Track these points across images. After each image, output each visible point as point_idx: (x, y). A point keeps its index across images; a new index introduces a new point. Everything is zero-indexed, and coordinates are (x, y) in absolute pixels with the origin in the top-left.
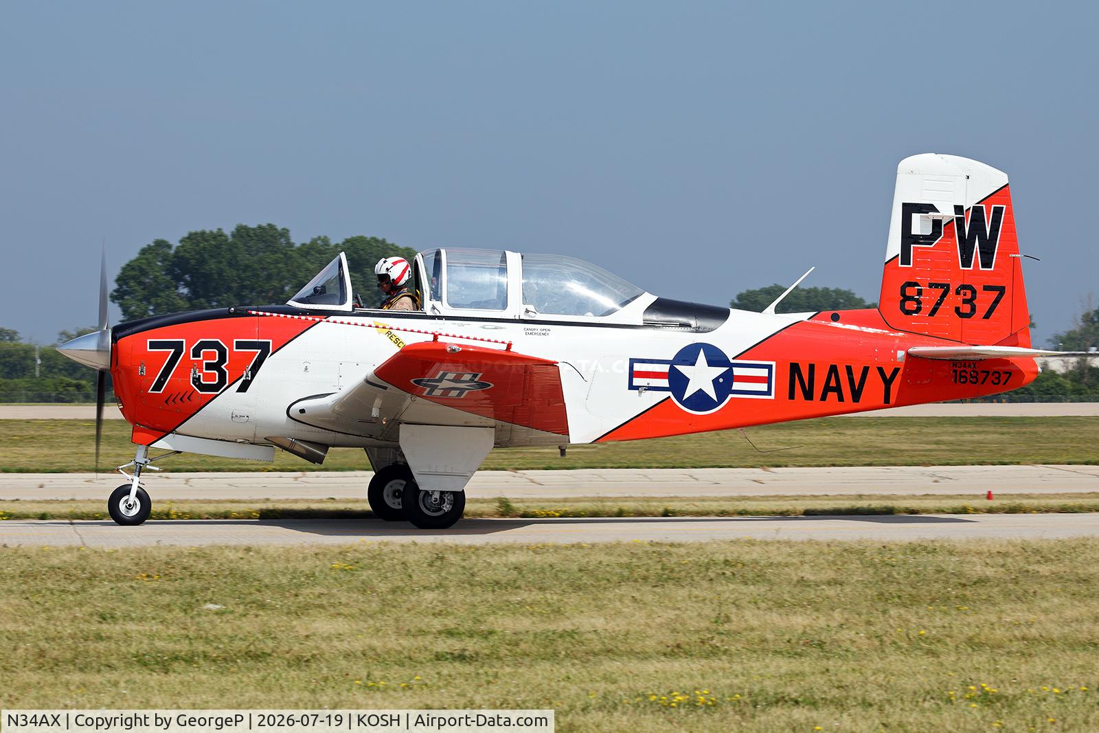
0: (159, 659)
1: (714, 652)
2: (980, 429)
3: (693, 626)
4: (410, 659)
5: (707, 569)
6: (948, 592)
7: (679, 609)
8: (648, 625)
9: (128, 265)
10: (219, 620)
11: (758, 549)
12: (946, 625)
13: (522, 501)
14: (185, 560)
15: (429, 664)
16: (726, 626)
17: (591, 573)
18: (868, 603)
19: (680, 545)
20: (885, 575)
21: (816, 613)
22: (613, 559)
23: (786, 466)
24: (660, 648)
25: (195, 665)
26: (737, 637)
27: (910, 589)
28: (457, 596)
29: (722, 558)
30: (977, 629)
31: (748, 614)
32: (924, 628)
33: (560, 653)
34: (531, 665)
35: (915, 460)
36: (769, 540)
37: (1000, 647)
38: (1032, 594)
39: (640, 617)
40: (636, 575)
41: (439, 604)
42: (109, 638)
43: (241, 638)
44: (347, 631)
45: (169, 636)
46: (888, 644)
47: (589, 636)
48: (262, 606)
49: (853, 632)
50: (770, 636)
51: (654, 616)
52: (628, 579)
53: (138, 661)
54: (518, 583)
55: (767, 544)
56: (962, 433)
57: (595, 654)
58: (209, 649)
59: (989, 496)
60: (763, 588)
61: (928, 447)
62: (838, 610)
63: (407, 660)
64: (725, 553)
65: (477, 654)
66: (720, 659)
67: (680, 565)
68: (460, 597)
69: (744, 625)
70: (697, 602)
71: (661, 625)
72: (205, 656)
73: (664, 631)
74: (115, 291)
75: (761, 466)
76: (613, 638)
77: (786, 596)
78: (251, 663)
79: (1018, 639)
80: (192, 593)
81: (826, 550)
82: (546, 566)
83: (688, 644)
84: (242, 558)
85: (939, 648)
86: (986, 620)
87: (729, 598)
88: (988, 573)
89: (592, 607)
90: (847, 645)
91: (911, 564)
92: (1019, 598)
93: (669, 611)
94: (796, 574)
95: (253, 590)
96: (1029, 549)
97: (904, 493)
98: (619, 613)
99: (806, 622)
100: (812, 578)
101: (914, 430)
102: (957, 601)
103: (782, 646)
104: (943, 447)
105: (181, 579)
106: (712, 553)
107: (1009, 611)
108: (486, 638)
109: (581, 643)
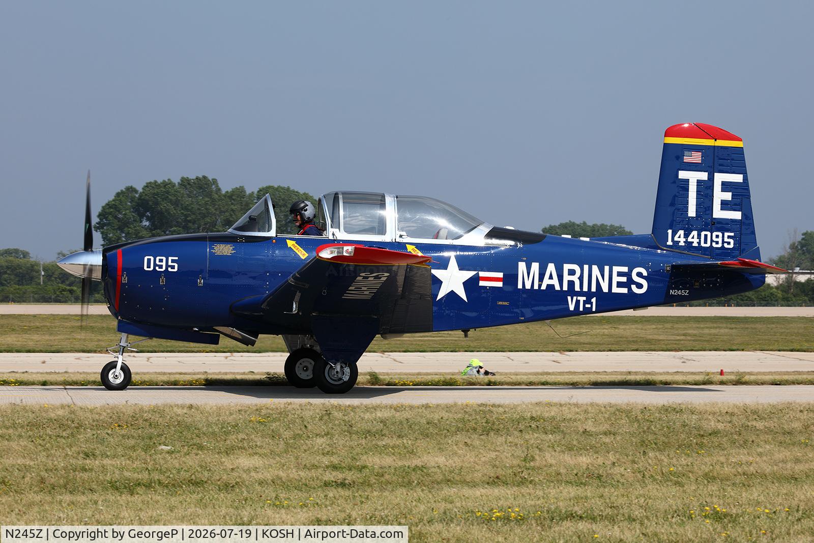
0: (127, 485)
1: (523, 482)
2: (715, 325)
3: (508, 463)
4: (306, 485)
5: (519, 423)
6: (691, 440)
7: (499, 451)
8: (475, 462)
9: (107, 204)
10: (170, 458)
11: (555, 409)
12: (689, 464)
13: (388, 374)
14: (146, 415)
15: (319, 489)
16: (532, 464)
17: (435, 425)
18: (634, 448)
19: (499, 406)
21: (596, 455)
22: (451, 415)
23: (576, 351)
24: (484, 479)
25: (152, 490)
26: (540, 471)
27: (664, 438)
28: (340, 441)
29: (529, 415)
30: (711, 467)
31: (547, 455)
32: (674, 466)
33: (413, 482)
34: (393, 490)
35: (669, 347)
36: (563, 402)
37: (727, 480)
38: (750, 443)
39: (470, 457)
40: (468, 427)
41: (327, 447)
42: (91, 470)
43: (185, 470)
44: (261, 465)
45: (133, 468)
46: (647, 477)
47: (433, 470)
48: (201, 447)
49: (623, 468)
50: (563, 471)
51: (481, 456)
52: (462, 430)
53: (112, 486)
54: (384, 432)
55: (561, 405)
56: (703, 328)
57: (438, 483)
58: (162, 477)
59: (722, 373)
60: (558, 437)
61: (678, 338)
62: (612, 452)
63: (303, 486)
64: (531, 412)
65: (354, 482)
66: (527, 487)
67: (498, 419)
68: (342, 442)
69: (544, 463)
70: (511, 446)
71: (485, 462)
72: (160, 483)
73: (487, 466)
74: (97, 223)
75: (559, 351)
76: (451, 472)
77: (575, 443)
78: (192, 487)
79: (740, 475)
80: (151, 438)
81: (603, 409)
82: (403, 420)
83: (505, 476)
84: (186, 414)
85: (684, 480)
86: (718, 461)
87: (534, 443)
88: (719, 427)
89: (436, 449)
90: (618, 477)
91: (664, 420)
92: (741, 445)
93: (491, 452)
94: (582, 427)
95: (194, 436)
96: (748, 410)
97: (661, 371)
98: (455, 453)
99: (589, 461)
100: (594, 430)
101: (668, 325)
102: (697, 447)
103: (572, 478)
104: (689, 338)
105: (142, 428)
106: (522, 412)
107: (734, 454)
108: (360, 471)
109: (428, 475)
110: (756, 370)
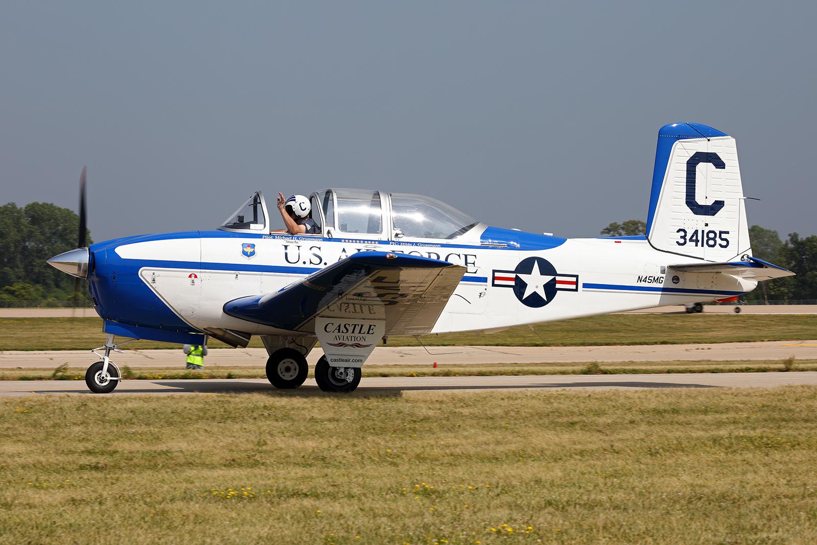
1: (256, 464)
3: (243, 448)
4: (64, 468)
5: (253, 412)
6: (405, 426)
8: (214, 447)
12: (403, 446)
13: (140, 369)
15: (76, 472)
16: (264, 448)
17: (179, 414)
18: (354, 433)
20: (365, 415)
21: (321, 439)
22: (193, 405)
24: (222, 462)
26: (271, 454)
27: (381, 424)
28: (95, 429)
29: (262, 404)
30: (422, 449)
31: (278, 440)
32: (389, 448)
33: (159, 465)
34: (141, 473)
37: (437, 460)
38: (457, 427)
39: (210, 442)
40: (207, 415)
41: (83, 434)
44: (24, 451)
46: (366, 458)
47: (175, 454)
49: (344, 451)
50: (291, 454)
51: (219, 441)
52: (203, 418)
54: (134, 420)
57: (181, 466)
59: (435, 366)
60: (288, 424)
62: (335, 437)
63: (61, 469)
64: (264, 401)
65: (106, 465)
66: (260, 468)
67: (235, 409)
68: (96, 430)
69: (275, 447)
70: (246, 432)
71: (223, 447)
73: (225, 451)
76: (192, 456)
77: (302, 429)
79: (448, 456)
82: (151, 410)
83: (240, 459)
85: (398, 461)
86: (428, 443)
87: (266, 429)
88: (430, 414)
89: (179, 436)
90: (340, 459)
91: (381, 408)
92: (449, 430)
93: (227, 438)
94: (309, 415)
97: (382, 364)
98: (196, 439)
99: (314, 445)
100: (319, 417)
102: (410, 431)
103: (299, 460)
106: (256, 402)
107: (443, 437)
108: (112, 455)
109: (172, 458)
110: (465, 363)
